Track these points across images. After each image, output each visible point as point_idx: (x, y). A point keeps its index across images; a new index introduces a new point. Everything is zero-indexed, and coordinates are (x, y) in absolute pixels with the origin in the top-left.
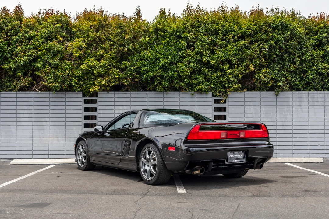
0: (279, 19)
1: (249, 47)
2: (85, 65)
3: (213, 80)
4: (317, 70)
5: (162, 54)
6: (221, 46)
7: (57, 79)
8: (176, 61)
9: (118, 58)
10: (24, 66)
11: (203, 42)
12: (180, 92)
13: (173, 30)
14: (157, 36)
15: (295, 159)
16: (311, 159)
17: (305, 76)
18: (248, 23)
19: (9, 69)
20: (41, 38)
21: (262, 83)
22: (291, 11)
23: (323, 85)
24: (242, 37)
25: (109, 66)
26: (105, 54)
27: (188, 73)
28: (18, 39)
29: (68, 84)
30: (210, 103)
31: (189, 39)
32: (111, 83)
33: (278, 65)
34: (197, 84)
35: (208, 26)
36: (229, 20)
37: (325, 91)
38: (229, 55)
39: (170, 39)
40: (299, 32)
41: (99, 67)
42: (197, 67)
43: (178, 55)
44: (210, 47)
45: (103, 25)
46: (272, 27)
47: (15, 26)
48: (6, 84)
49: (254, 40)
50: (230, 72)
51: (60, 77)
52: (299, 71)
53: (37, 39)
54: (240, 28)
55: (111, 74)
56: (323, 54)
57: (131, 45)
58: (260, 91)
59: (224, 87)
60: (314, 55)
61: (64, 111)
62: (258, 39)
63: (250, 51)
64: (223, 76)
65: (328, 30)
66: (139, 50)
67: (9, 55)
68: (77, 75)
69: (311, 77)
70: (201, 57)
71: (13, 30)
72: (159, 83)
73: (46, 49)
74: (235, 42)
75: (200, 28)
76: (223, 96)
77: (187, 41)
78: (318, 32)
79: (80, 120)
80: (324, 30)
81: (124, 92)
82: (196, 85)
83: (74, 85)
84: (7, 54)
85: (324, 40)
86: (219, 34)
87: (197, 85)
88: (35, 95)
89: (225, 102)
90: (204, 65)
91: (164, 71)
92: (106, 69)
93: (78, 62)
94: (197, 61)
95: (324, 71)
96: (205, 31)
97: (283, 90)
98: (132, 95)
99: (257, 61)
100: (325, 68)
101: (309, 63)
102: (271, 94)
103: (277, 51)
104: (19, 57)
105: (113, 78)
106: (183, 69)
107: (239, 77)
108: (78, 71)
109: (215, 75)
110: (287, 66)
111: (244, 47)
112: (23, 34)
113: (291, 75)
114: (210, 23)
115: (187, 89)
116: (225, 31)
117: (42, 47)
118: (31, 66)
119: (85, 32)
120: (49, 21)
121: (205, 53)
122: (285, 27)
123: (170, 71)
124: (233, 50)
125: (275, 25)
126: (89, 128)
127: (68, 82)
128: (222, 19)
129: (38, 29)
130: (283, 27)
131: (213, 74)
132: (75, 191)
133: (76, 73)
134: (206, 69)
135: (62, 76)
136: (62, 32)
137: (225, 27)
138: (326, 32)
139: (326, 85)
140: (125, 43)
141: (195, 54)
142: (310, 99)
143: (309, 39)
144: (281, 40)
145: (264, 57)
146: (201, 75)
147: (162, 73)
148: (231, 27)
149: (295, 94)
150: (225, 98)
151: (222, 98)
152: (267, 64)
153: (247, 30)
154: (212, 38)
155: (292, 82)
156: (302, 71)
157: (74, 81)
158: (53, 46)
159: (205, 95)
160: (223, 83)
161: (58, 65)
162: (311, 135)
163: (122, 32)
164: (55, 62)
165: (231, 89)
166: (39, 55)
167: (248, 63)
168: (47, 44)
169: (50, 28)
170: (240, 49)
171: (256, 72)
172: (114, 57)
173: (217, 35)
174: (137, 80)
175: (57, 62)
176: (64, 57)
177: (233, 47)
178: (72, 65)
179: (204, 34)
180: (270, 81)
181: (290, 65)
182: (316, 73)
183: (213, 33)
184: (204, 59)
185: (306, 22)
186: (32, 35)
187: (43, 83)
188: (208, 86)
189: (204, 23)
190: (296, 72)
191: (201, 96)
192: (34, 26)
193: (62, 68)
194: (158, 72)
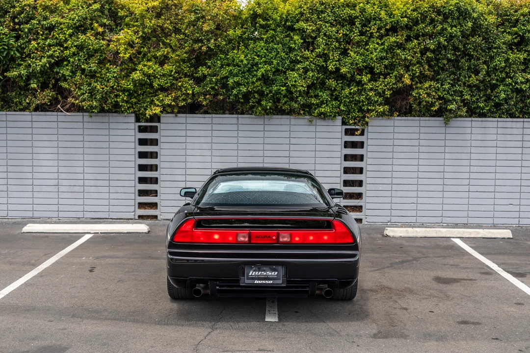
0: (455, 1)
1: (405, 45)
2: (138, 72)
3: (344, 98)
4: (514, 84)
5: (262, 56)
6: (358, 44)
7: (94, 94)
8: (285, 69)
9: (191, 60)
10: (43, 72)
11: (329, 37)
12: (291, 117)
13: (281, 16)
14: (255, 27)
15: (467, 232)
16: (494, 233)
17: (494, 94)
18: (404, 6)
19: (18, 77)
20: (68, 28)
21: (423, 105)
23: (522, 108)
24: (394, 29)
25: (176, 74)
26: (171, 55)
27: (304, 87)
28: (32, 29)
29: (111, 103)
30: (339, 135)
31: (306, 32)
32: (180, 101)
33: (450, 75)
34: (317, 105)
35: (337, 11)
37: (526, 118)
38: (371, 59)
39: (276, 32)
40: (487, 23)
41: (160, 75)
42: (318, 78)
43: (288, 58)
44: (340, 45)
45: (168, 5)
46: (443, 14)
47: (25, 8)
48: (15, 100)
49: (412, 35)
50: (371, 86)
51: (99, 92)
52: (484, 86)
53: (62, 29)
54: (390, 15)
55: (179, 86)
56: (525, 59)
57: (212, 41)
58: (419, 116)
59: (361, 110)
60: (511, 61)
61: (106, 145)
62: (419, 33)
63: (405, 53)
64: (361, 92)
66: (225, 50)
67: (18, 55)
68: (125, 88)
69: (503, 96)
70: (325, 61)
71: (23, 13)
72: (256, 102)
73: (77, 45)
74: (381, 37)
75: (324, 13)
76: (359, 124)
77: (303, 36)
78: (518, 22)
79: (132, 158)
80: (528, 19)
81: (201, 115)
82: (316, 107)
83: (121, 104)
84: (14, 53)
85: (528, 35)
86: (355, 24)
87: (319, 106)
88: (61, 118)
89: (362, 134)
90: (330, 74)
91: (265, 83)
92: (172, 79)
93: (128, 66)
94: (318, 69)
95: (525, 87)
96: (332, 19)
97: (456, 116)
98: (215, 121)
99: (416, 69)
100: (527, 81)
101: (501, 72)
102: (438, 121)
103: (449, 53)
104: (33, 58)
105: (183, 94)
106: (295, 81)
107: (387, 94)
108: (128, 81)
109: (347, 91)
110: (465, 77)
111: (396, 47)
112: (39, 21)
113: (471, 91)
114: (341, 6)
115: (302, 112)
116: (366, 19)
117: (70, 43)
118: (53, 72)
119: (138, 19)
121: (332, 55)
122: (464, 14)
123: (274, 84)
124: (378, 50)
125: (447, 11)
126: (147, 171)
127: (113, 99)
129: (63, 12)
130: (461, 13)
131: (344, 88)
133: (124, 85)
134: (334, 81)
135: (101, 90)
136: (102, 18)
137: (365, 12)
139: (527, 107)
140: (203, 38)
141: (316, 57)
142: (500, 131)
143: (503, 32)
144: (456, 36)
145: (429, 61)
146: (325, 90)
147: (262, 88)
148: (375, 12)
149: (477, 122)
150: (363, 127)
151: (357, 127)
152: (433, 73)
153: (402, 19)
154: (343, 31)
155: (472, 102)
156: (489, 85)
157: (121, 97)
158: (87, 42)
159: (330, 122)
160: (360, 103)
161: (95, 72)
162: (498, 189)
163: (198, 19)
164: (90, 67)
165: (372, 114)
166: (65, 56)
167: (402, 72)
168: (78, 38)
169: (83, 11)
170: (390, 50)
171: (414, 87)
172: (185, 59)
173: (351, 26)
174: (221, 98)
175: (94, 68)
176: (105, 58)
177: (378, 46)
178: (118, 71)
179: (331, 24)
180: (435, 102)
181: (470, 76)
182: (511, 89)
183: (346, 21)
184: (330, 65)
185: (500, 4)
186: (53, 22)
187: (73, 100)
188: (336, 107)
189: (331, 6)
190: (479, 87)
191: (323, 123)
192: (57, 8)
193: (102, 77)
194: (255, 85)
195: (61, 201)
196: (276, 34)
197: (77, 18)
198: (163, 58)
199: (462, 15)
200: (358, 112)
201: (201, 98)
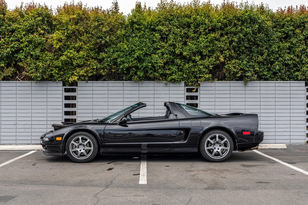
0: (248, 13)
1: (220, 39)
2: (64, 56)
3: (185, 70)
4: (283, 61)
5: (137, 46)
6: (193, 38)
7: (38, 69)
8: (151, 53)
9: (95, 49)
10: (8, 57)
11: (176, 34)
12: (155, 82)
13: (148, 23)
14: (133, 29)
16: (275, 146)
17: (272, 67)
18: (219, 16)
20: (23, 31)
21: (232, 73)
22: (260, 5)
23: (289, 75)
24: (213, 30)
25: (87, 57)
26: (83, 46)
27: (162, 64)
28: (2, 32)
29: (48, 74)
30: (183, 92)
31: (162, 31)
32: (89, 73)
33: (247, 56)
34: (170, 74)
35: (180, 19)
36: (200, 13)
37: (291, 81)
38: (201, 47)
39: (145, 32)
40: (266, 26)
41: (77, 58)
42: (170, 59)
43: (152, 47)
44: (182, 39)
45: (81, 18)
46: (241, 21)
49: (224, 33)
50: (201, 63)
51: (41, 68)
52: (266, 62)
53: (19, 31)
54: (211, 22)
55: (89, 64)
56: (289, 46)
57: (108, 37)
58: (229, 80)
59: (195, 77)
60: (281, 47)
61: (45, 100)
62: (228, 32)
63: (220, 43)
64: (195, 66)
65: (294, 23)
66: (115, 42)
68: (57, 65)
69: (278, 67)
70: (174, 48)
72: (134, 73)
73: (28, 41)
74: (206, 34)
75: (173, 21)
76: (195, 85)
77: (161, 34)
78: (285, 25)
79: (61, 107)
80: (290, 23)
81: (101, 82)
82: (169, 75)
83: (54, 75)
85: (290, 33)
86: (190, 27)
87: (171, 75)
88: (18, 84)
89: (197, 91)
90: (177, 56)
91: (139, 62)
92: (84, 60)
93: (59, 53)
94: (170, 53)
95: (290, 62)
96: (177, 24)
97: (251, 80)
98: (110, 85)
99: (227, 53)
100: (291, 59)
101: (276, 54)
102: (240, 84)
103: (245, 43)
104: (2, 49)
105: (91, 69)
106: (157, 60)
107: (210, 67)
108: (58, 62)
109: (187, 66)
110: (256, 57)
111: (215, 39)
112: (6, 27)
113: (259, 65)
114: (183, 16)
115: (161, 79)
116: (197, 24)
117: (24, 39)
118: (14, 57)
119: (64, 25)
120: (30, 14)
121: (178, 45)
123: (144, 62)
124: (204, 42)
125: (244, 19)
126: (70, 115)
127: (49, 72)
128: (194, 13)
129: (20, 22)
131: (185, 64)
132: (43, 182)
133: (56, 63)
134: (179, 60)
135: (42, 66)
136: (43, 25)
137: (196, 20)
138: (293, 25)
139: (292, 75)
140: (102, 36)
141: (168, 46)
142: (277, 88)
143: (276, 31)
144: (249, 33)
145: (234, 48)
146: (174, 66)
147: (137, 64)
148: (202, 20)
149: (263, 83)
150: (197, 87)
151: (193, 87)
152: (236, 55)
153: (217, 24)
154: (184, 31)
155: (260, 72)
156: (269, 62)
157: (54, 71)
158: (34, 39)
159: (178, 85)
160: (195, 73)
161: (39, 56)
162: (277, 122)
163: (100, 25)
164: (36, 53)
165: (202, 79)
166: (21, 47)
167: (219, 54)
168: (29, 37)
169: (32, 21)
170: (211, 41)
171: (226, 63)
172: (92, 49)
174: (114, 71)
175: (38, 54)
176: (45, 48)
177: (204, 39)
178: (52, 56)
179: (177, 27)
180: (238, 72)
181: (258, 56)
182: (282, 64)
183: (185, 26)
184: (177, 51)
185: (274, 15)
186: (14, 28)
187: (25, 73)
188: (181, 76)
189: (177, 17)
190: (264, 63)
191: (174, 85)
192: (16, 20)
193: (43, 59)
194: (133, 63)
195: (18, 134)
197: (28, 25)
198: (79, 48)
199: (252, 21)
200: (194, 78)
201: (102, 71)
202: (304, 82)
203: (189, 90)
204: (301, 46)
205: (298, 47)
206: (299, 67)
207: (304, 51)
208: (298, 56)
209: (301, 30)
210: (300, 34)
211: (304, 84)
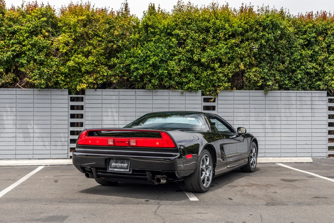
0: (270, 18)
1: (240, 45)
2: (72, 61)
3: (203, 78)
4: (305, 69)
6: (212, 44)
7: (42, 76)
8: (167, 59)
9: (106, 54)
10: (7, 62)
11: (194, 39)
12: (170, 91)
13: (163, 26)
14: (147, 33)
15: (285, 159)
16: (301, 160)
17: (294, 76)
18: (239, 21)
20: (26, 32)
21: (252, 82)
22: (280, 9)
23: (310, 85)
24: (233, 36)
25: (96, 63)
26: (93, 51)
27: (179, 71)
29: (54, 81)
30: (200, 102)
31: (180, 36)
32: (98, 80)
33: (267, 64)
35: (199, 24)
36: (219, 17)
37: (313, 90)
38: (220, 54)
39: (160, 36)
40: (289, 32)
41: (86, 63)
42: (187, 66)
43: (169, 53)
44: (201, 45)
45: (90, 19)
46: (263, 26)
50: (220, 70)
51: (46, 74)
52: (288, 71)
53: (21, 33)
54: (231, 26)
55: (98, 71)
56: (311, 54)
57: (120, 41)
58: (249, 90)
59: (214, 86)
60: (303, 55)
61: (49, 110)
62: (249, 37)
63: (241, 50)
64: (214, 75)
65: (316, 30)
66: (128, 47)
68: (63, 72)
69: (300, 76)
70: (192, 55)
72: (148, 81)
73: (31, 44)
74: (226, 40)
75: (191, 25)
76: (213, 95)
77: (177, 39)
78: (307, 32)
79: (66, 118)
80: (313, 30)
81: (112, 90)
82: (186, 84)
83: (60, 82)
85: (312, 40)
86: (210, 32)
87: (187, 83)
88: (18, 92)
89: (214, 101)
90: (194, 63)
91: (154, 68)
92: (93, 66)
93: (65, 58)
94: (187, 59)
95: (312, 71)
96: (196, 29)
97: (272, 89)
98: (121, 93)
99: (247, 60)
100: (313, 67)
101: (298, 62)
102: (260, 93)
103: (267, 50)
104: (1, 52)
105: (101, 76)
106: (173, 67)
107: (230, 76)
108: (65, 67)
109: (205, 73)
110: (277, 65)
111: (235, 46)
112: (6, 28)
113: (280, 74)
114: (201, 20)
115: (177, 87)
116: (216, 29)
118: (14, 61)
119: (71, 27)
120: (33, 14)
121: (196, 51)
122: (275, 26)
123: (160, 69)
124: (224, 48)
125: (265, 24)
126: (74, 127)
127: (55, 79)
128: (213, 17)
129: (22, 22)
130: (273, 26)
131: (203, 72)
133: (62, 69)
134: (197, 67)
135: (47, 72)
136: (48, 27)
137: (216, 25)
138: (315, 32)
139: (313, 84)
140: (114, 40)
141: (186, 52)
142: (298, 99)
143: (298, 38)
144: (271, 39)
145: (255, 55)
146: (191, 73)
147: (152, 71)
148: (222, 25)
149: (284, 93)
150: (215, 97)
151: (211, 97)
153: (238, 29)
154: (203, 36)
155: (281, 81)
156: (290, 70)
157: (60, 78)
158: (38, 41)
159: (194, 94)
160: (213, 81)
161: (43, 61)
162: (298, 135)
163: (111, 28)
164: (40, 58)
165: (221, 88)
166: (23, 51)
167: (239, 61)
168: (32, 39)
169: (35, 21)
170: (231, 48)
171: (246, 71)
172: (102, 54)
173: (207, 33)
174: (126, 78)
175: (43, 58)
176: (50, 52)
177: (224, 45)
178: (58, 61)
179: (195, 32)
180: (259, 80)
181: (280, 64)
182: (304, 72)
183: (204, 30)
184: (195, 57)
185: (296, 21)
186: (15, 29)
187: (28, 80)
188: (198, 84)
189: (195, 20)
190: (285, 71)
191: (190, 94)
192: (18, 20)
193: (48, 64)
194: (148, 70)
195: (18, 148)
196: (161, 37)
197: (32, 26)
198: (87, 53)
200: (212, 87)
201: (113, 78)
202: (326, 92)
203: (206, 100)
204: (323, 54)
205: (320, 55)
206: (321, 76)
207: (327, 59)
208: (320, 65)
209: (323, 37)
210: (322, 42)
211: (326, 95)
